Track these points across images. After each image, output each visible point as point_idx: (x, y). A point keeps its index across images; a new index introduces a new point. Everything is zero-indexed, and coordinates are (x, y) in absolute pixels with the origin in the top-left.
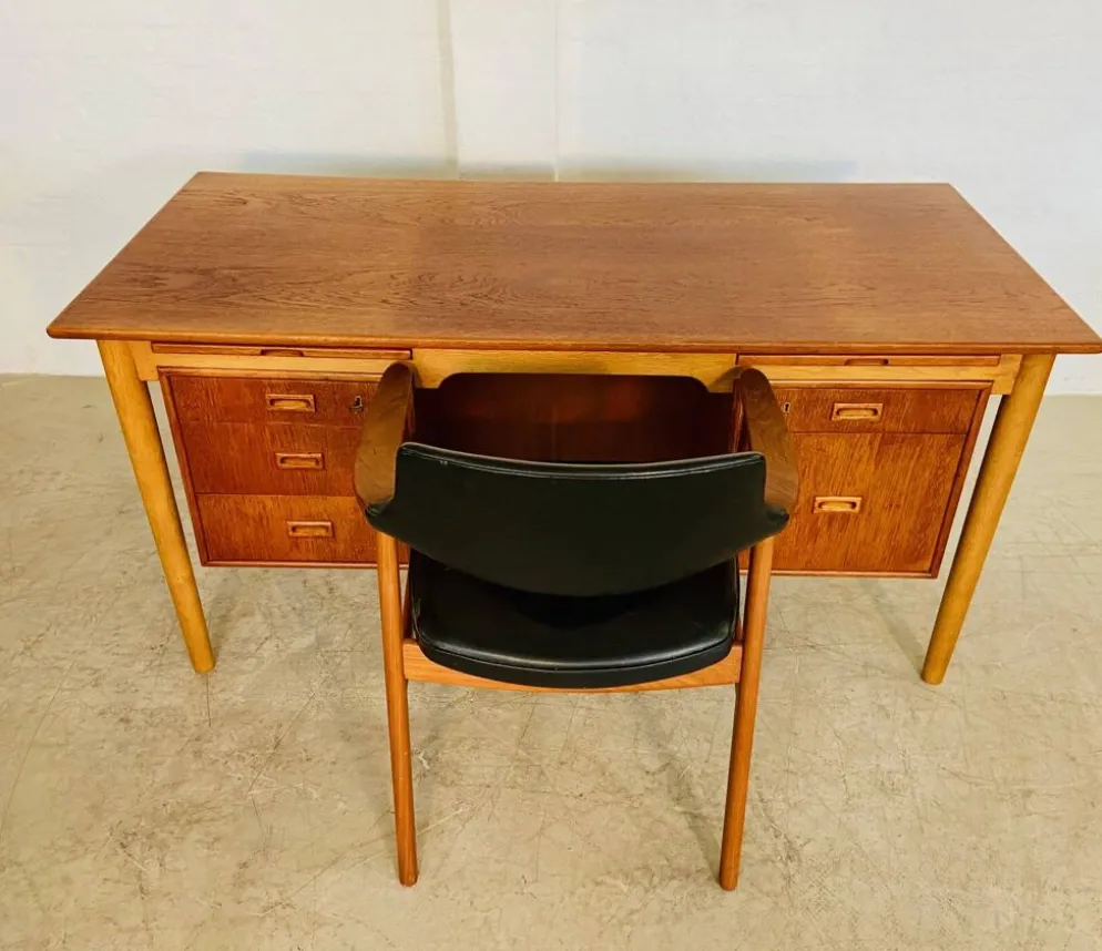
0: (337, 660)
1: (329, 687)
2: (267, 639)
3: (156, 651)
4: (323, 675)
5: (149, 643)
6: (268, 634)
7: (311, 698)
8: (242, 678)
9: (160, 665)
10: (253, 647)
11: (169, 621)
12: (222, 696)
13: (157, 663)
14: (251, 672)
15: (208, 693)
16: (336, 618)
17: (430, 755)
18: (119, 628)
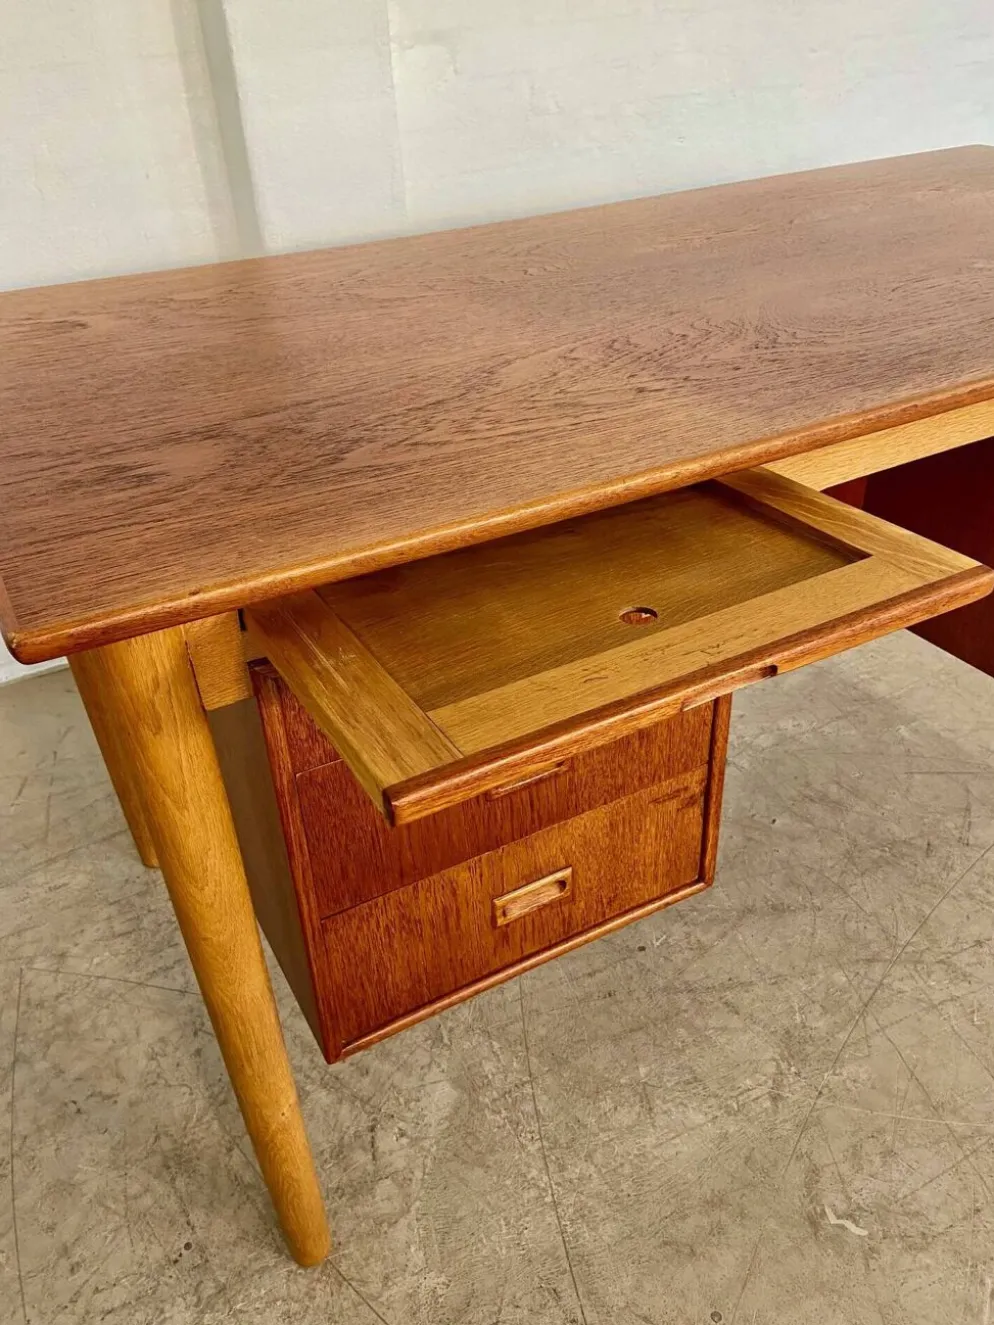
0: (528, 1107)
1: (562, 1168)
2: (372, 1129)
3: (186, 1263)
4: (532, 1148)
5: (157, 1253)
6: (365, 1121)
7: (555, 1205)
8: (400, 1233)
9: (222, 1289)
10: (361, 1158)
11: (160, 1188)
12: (397, 1290)
13: (209, 1289)
14: (406, 1211)
15: (365, 1300)
16: (451, 1030)
17: (842, 1207)
18: (65, 1251)
